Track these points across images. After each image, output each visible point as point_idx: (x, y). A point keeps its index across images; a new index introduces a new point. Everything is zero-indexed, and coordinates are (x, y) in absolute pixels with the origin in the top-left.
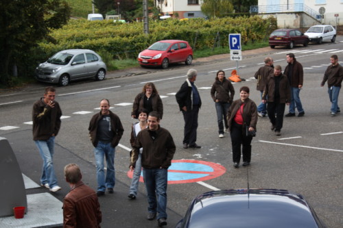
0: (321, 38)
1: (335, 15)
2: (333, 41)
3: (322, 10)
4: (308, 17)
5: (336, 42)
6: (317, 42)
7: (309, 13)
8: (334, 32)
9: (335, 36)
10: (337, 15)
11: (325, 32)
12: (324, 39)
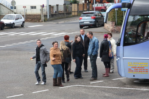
0: (14, 23)
1: (24, 7)
2: (22, 26)
3: (13, 3)
4: (4, 7)
5: (24, 27)
6: (11, 26)
7: (5, 4)
8: (23, 19)
9: (24, 22)
10: (25, 7)
11: (16, 19)
12: (16, 25)
